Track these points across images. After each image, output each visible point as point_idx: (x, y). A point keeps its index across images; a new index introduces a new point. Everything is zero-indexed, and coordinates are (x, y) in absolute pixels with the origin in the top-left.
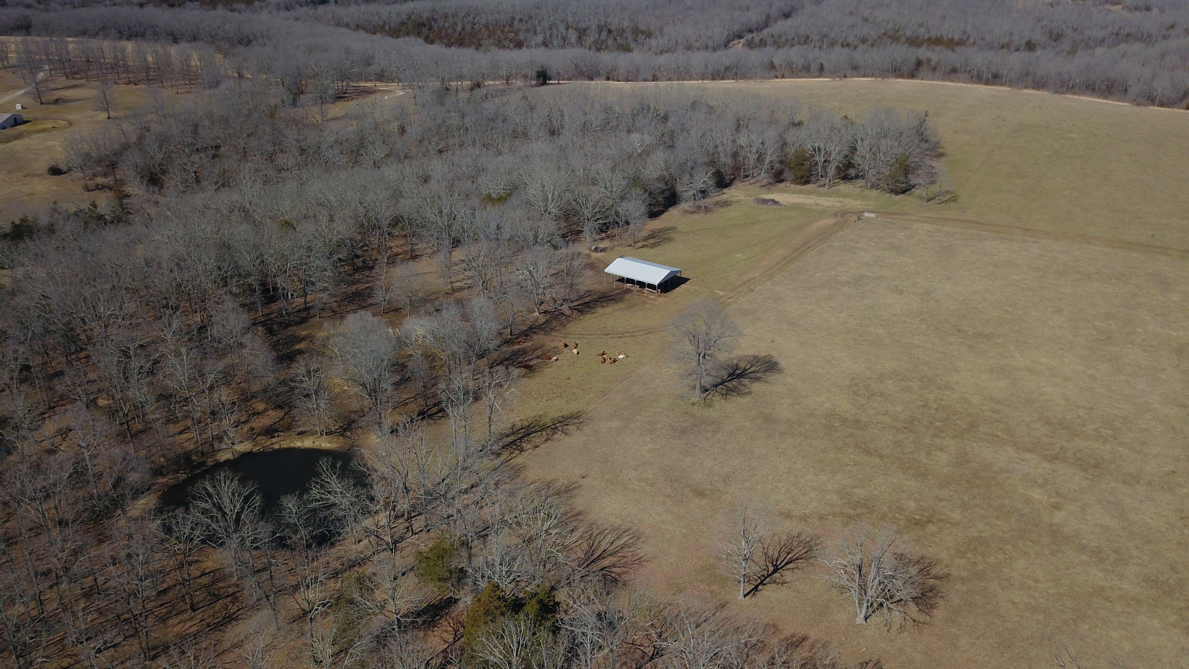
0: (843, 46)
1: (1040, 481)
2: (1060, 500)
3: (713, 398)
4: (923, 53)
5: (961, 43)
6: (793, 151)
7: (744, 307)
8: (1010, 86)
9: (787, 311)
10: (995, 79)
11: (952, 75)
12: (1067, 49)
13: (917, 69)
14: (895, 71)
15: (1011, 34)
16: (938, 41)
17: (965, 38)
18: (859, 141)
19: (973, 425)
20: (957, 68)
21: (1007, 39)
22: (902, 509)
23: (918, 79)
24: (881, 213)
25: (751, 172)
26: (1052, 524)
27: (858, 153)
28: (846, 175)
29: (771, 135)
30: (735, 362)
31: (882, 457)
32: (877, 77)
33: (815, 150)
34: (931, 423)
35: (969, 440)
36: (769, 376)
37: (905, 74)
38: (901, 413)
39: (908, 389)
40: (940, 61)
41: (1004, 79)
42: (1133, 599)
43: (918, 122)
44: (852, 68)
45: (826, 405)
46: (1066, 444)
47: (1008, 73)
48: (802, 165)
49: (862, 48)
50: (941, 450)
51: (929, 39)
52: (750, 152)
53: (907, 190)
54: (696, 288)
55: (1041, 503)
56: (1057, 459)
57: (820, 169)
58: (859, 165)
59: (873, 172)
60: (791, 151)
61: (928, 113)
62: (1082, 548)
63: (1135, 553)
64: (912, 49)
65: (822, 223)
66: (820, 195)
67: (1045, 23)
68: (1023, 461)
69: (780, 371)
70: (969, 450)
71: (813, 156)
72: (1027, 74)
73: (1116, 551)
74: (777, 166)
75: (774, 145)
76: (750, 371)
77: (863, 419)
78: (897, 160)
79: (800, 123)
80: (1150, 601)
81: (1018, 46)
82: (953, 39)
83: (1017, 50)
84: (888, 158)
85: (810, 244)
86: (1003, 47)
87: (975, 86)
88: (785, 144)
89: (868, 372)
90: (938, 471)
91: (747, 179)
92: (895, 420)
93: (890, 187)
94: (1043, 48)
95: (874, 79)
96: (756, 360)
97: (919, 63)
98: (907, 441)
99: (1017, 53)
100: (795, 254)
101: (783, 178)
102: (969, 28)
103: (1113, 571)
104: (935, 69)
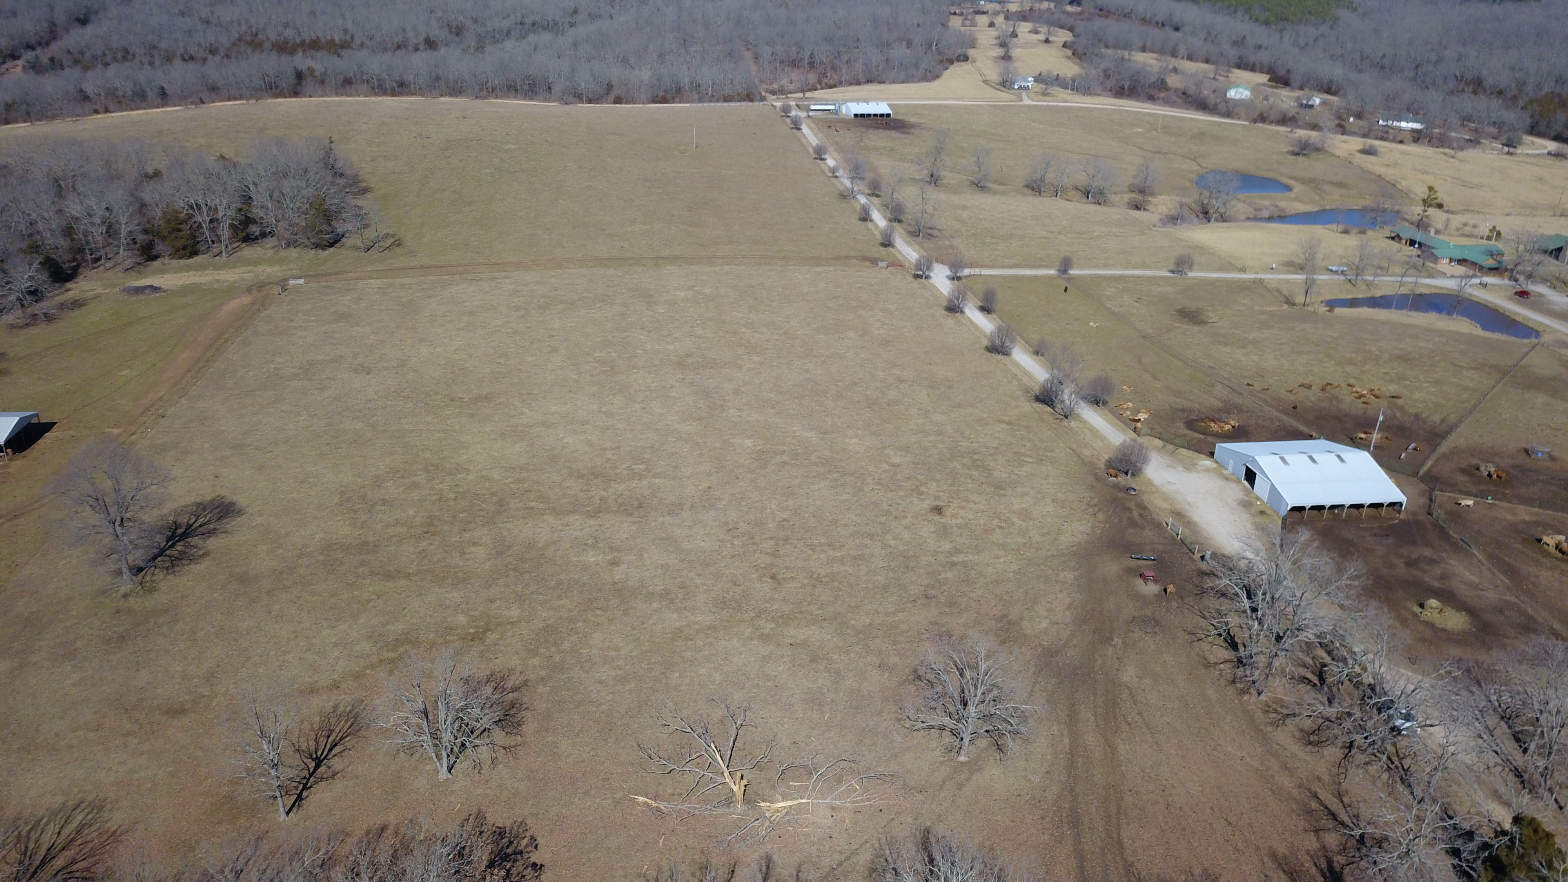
0: (184, 59)
1: (590, 542)
2: (616, 554)
3: (154, 578)
4: (302, 61)
5: (345, 45)
6: (160, 213)
7: (159, 442)
8: (423, 96)
9: (223, 431)
10: (401, 88)
11: (348, 87)
12: (473, 44)
13: (299, 84)
14: (271, 89)
15: (404, 30)
16: (314, 45)
17: (348, 38)
18: (251, 187)
19: (501, 504)
20: (351, 78)
21: (400, 37)
22: (451, 628)
23: (305, 96)
24: (311, 276)
25: (102, 253)
26: (615, 583)
27: (255, 203)
28: (248, 234)
29: (117, 196)
30: (171, 519)
31: (408, 576)
32: (247, 99)
33: (192, 208)
34: (454, 517)
35: (503, 523)
36: (227, 524)
37: (286, 91)
38: (414, 517)
39: (415, 485)
40: (326, 70)
41: (412, 86)
42: (710, 628)
43: (322, 152)
44: (208, 89)
45: (317, 536)
46: (604, 493)
47: (415, 79)
48: (179, 230)
49: (212, 60)
50: (474, 544)
51: (303, 43)
52: (93, 224)
53: (336, 242)
54: (72, 433)
55: (598, 565)
56: (600, 512)
57: (207, 233)
58: (262, 218)
59: (283, 225)
60: (157, 213)
61: (333, 139)
62: (651, 596)
63: (698, 581)
64: (285, 59)
65: (234, 305)
66: (218, 268)
67: (439, 14)
68: (567, 525)
69: (240, 512)
70: (505, 534)
71: (191, 216)
72: (438, 78)
73: (682, 586)
74: (141, 238)
75: (127, 208)
76: (197, 525)
77: (371, 539)
78: (310, 204)
79: (157, 174)
80: (725, 623)
81: (417, 44)
82: (333, 40)
83: (416, 49)
84: (298, 205)
85: (226, 336)
86: (399, 47)
87: (380, 98)
88: (143, 205)
89: (359, 480)
90: (479, 570)
91: (98, 263)
92: (411, 528)
93: (312, 241)
94: (446, 45)
95: (245, 102)
96: (201, 507)
97: (300, 76)
98: (432, 547)
99: (419, 54)
100: (209, 354)
101: (155, 253)
102: (349, 25)
103: (685, 608)
104: (322, 82)
